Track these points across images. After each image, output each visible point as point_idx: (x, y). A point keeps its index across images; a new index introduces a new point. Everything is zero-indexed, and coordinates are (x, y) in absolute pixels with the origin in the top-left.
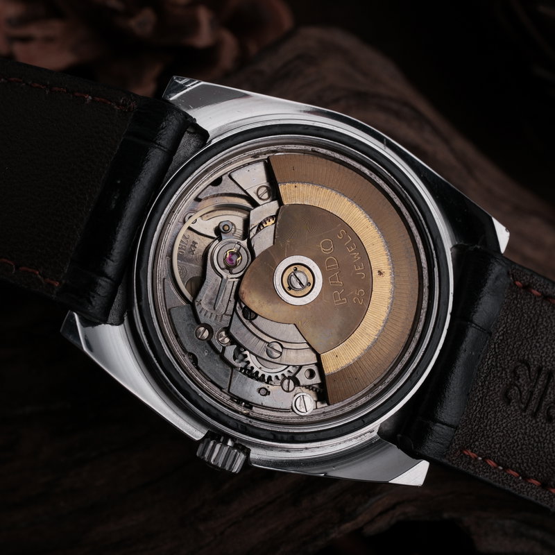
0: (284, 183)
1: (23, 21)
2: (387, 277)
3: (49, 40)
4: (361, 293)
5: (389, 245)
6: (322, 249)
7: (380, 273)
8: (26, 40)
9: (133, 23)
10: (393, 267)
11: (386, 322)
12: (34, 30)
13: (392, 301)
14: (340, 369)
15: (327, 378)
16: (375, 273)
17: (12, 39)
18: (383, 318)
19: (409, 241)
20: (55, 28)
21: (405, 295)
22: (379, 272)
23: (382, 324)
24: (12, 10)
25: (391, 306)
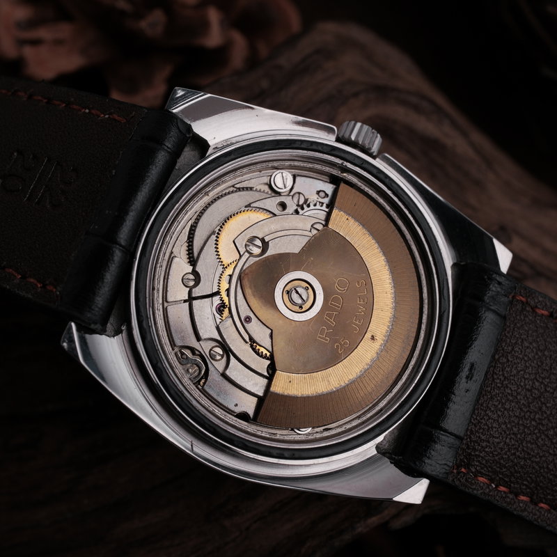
0: (340, 210)
1: (32, 24)
2: (377, 346)
3: (58, 42)
4: (345, 343)
5: (395, 319)
6: (336, 285)
7: (373, 338)
8: (36, 43)
9: (143, 24)
10: (387, 341)
11: (351, 383)
12: (43, 33)
13: (368, 369)
14: (286, 394)
15: (269, 394)
16: (368, 335)
17: (22, 42)
18: (351, 377)
19: (415, 330)
20: (64, 30)
21: (382, 372)
22: (373, 336)
23: (347, 382)
24: (22, 13)
25: (365, 372)
